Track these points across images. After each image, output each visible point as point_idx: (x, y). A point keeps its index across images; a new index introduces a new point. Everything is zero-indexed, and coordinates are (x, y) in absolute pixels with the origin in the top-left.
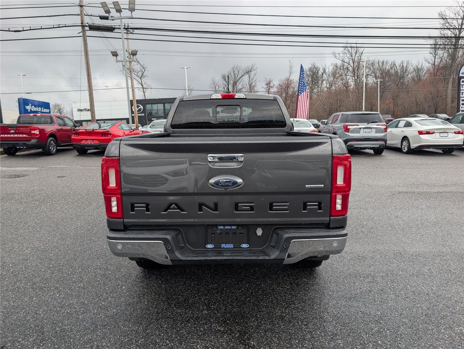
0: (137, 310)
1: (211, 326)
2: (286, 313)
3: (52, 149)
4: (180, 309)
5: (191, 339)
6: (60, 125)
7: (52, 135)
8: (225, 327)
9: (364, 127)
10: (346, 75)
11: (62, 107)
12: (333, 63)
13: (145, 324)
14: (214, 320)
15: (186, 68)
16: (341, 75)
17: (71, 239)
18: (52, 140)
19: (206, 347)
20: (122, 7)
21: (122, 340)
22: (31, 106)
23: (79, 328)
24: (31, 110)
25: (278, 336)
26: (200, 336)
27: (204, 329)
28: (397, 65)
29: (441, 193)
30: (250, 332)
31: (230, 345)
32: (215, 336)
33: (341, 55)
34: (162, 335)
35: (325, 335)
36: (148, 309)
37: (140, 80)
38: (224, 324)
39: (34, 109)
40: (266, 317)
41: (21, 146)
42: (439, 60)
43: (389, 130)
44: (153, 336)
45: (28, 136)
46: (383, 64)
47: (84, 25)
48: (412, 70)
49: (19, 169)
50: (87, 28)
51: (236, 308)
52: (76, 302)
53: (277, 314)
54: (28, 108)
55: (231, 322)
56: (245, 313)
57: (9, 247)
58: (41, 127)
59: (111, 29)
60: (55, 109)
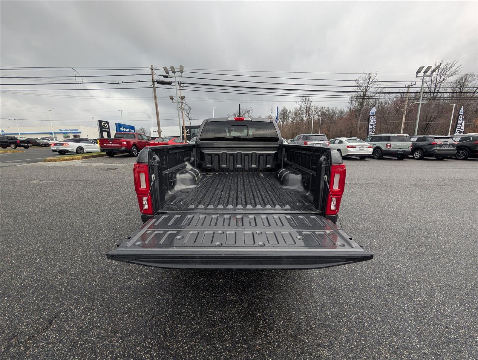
0: (170, 278)
1: (225, 296)
2: (283, 282)
3: (135, 153)
4: (203, 278)
5: (210, 309)
6: (139, 139)
7: (134, 145)
8: (237, 297)
9: (316, 143)
10: (302, 114)
11: (145, 129)
12: (295, 107)
13: (175, 292)
14: (228, 289)
15: (213, 108)
16: (299, 114)
17: (133, 214)
18: (135, 148)
19: (222, 318)
20: (176, 70)
21: (154, 309)
22: (123, 128)
23: (123, 296)
24: (123, 130)
25: (279, 306)
26: (217, 305)
27: (220, 298)
28: (330, 109)
29: (367, 184)
30: (256, 302)
31: (241, 317)
32: (229, 306)
33: (300, 102)
34: (187, 304)
35: (315, 306)
36: (178, 277)
37: (188, 115)
38: (236, 293)
39: (125, 129)
40: (268, 286)
41: (116, 151)
42: (353, 107)
43: (330, 145)
44: (179, 305)
45: (120, 145)
46: (322, 109)
47: (154, 80)
48: (338, 112)
49: (114, 165)
50: (156, 83)
51: (245, 277)
52: (126, 269)
53: (276, 283)
54: (122, 129)
55: (241, 291)
56: (251, 282)
57: (91, 220)
58: (128, 140)
59: (169, 83)
60: (141, 130)
